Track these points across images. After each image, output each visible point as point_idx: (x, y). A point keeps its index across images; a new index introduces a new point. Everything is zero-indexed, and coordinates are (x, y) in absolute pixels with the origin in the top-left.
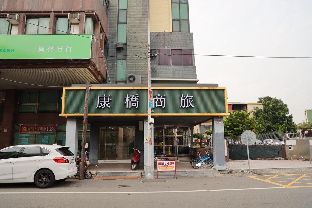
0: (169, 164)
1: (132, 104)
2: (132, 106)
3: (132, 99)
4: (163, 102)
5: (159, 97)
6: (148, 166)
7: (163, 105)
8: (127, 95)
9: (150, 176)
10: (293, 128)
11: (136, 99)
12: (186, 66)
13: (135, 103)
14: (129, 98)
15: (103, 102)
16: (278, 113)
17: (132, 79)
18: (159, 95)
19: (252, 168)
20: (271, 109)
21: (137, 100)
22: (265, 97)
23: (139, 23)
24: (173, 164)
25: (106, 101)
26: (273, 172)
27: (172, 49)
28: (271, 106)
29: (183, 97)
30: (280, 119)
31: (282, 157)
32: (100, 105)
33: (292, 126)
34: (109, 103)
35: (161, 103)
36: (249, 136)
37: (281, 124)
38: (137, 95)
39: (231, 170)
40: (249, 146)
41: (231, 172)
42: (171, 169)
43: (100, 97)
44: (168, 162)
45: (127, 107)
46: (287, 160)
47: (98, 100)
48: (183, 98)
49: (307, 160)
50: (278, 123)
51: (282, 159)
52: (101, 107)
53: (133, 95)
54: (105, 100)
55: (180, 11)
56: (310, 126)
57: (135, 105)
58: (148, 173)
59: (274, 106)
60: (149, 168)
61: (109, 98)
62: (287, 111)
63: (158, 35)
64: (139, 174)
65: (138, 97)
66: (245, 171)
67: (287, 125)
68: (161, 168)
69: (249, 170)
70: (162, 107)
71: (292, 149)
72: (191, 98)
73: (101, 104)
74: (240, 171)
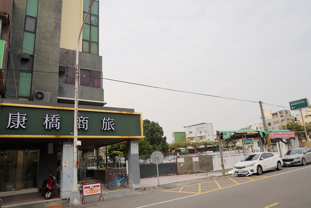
0: (95, 187)
1: (52, 124)
2: (52, 127)
3: (52, 119)
4: (85, 124)
5: (82, 119)
6: (74, 191)
7: (85, 127)
8: (47, 115)
9: (77, 202)
10: (166, 148)
11: (57, 119)
12: (94, 88)
13: (55, 124)
14: (49, 118)
15: (17, 122)
16: (155, 134)
17: (40, 96)
18: (82, 116)
19: (161, 184)
20: (150, 131)
21: (58, 121)
22: (145, 120)
23: (49, 36)
24: (99, 187)
25: (20, 120)
26: (178, 185)
27: (80, 69)
28: (150, 128)
29: (104, 119)
30: (157, 140)
31: (175, 173)
32: (12, 124)
33: (166, 146)
34: (24, 123)
35: (84, 125)
36: (158, 156)
37: (158, 145)
38: (58, 115)
39: (145, 187)
40: (158, 165)
41: (145, 189)
42: (97, 192)
43: (12, 115)
44: (93, 185)
45: (46, 128)
46: (179, 175)
47: (10, 119)
48: (105, 121)
49: (192, 173)
50: (156, 144)
51: (175, 175)
52: (14, 127)
53: (54, 116)
54: (18, 119)
55: (90, 32)
56: (177, 146)
57: (56, 126)
58: (75, 199)
59: (152, 129)
60: (76, 193)
61: (24, 117)
62: (162, 133)
63: (67, 52)
64: (57, 202)
65: (59, 117)
66: (156, 187)
67: (162, 145)
68: (87, 192)
69: (159, 186)
70: (84, 129)
71: (181, 165)
72: (112, 121)
73: (14, 123)
74: (152, 188)
